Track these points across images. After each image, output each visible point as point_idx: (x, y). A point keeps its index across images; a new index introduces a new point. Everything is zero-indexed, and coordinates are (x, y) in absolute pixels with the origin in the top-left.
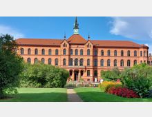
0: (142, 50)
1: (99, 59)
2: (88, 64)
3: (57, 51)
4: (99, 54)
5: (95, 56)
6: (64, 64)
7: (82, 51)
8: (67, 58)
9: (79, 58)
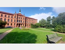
1: (27, 21)
2: (24, 22)
3: (12, 17)
5: (26, 20)
6: (15, 21)
7: (22, 18)
8: (16, 19)
9: (21, 20)
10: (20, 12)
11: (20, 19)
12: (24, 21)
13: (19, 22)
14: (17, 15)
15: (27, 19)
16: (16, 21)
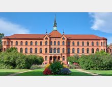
0: (102, 41)
1: (71, 48)
2: (63, 52)
3: (41, 43)
4: (71, 44)
6: (46, 52)
7: (59, 42)
8: (48, 47)
9: (57, 47)
10: (55, 28)
11: (55, 44)
12: (63, 49)
13: (55, 52)
14: (49, 38)
15: (72, 41)
16: (48, 51)
